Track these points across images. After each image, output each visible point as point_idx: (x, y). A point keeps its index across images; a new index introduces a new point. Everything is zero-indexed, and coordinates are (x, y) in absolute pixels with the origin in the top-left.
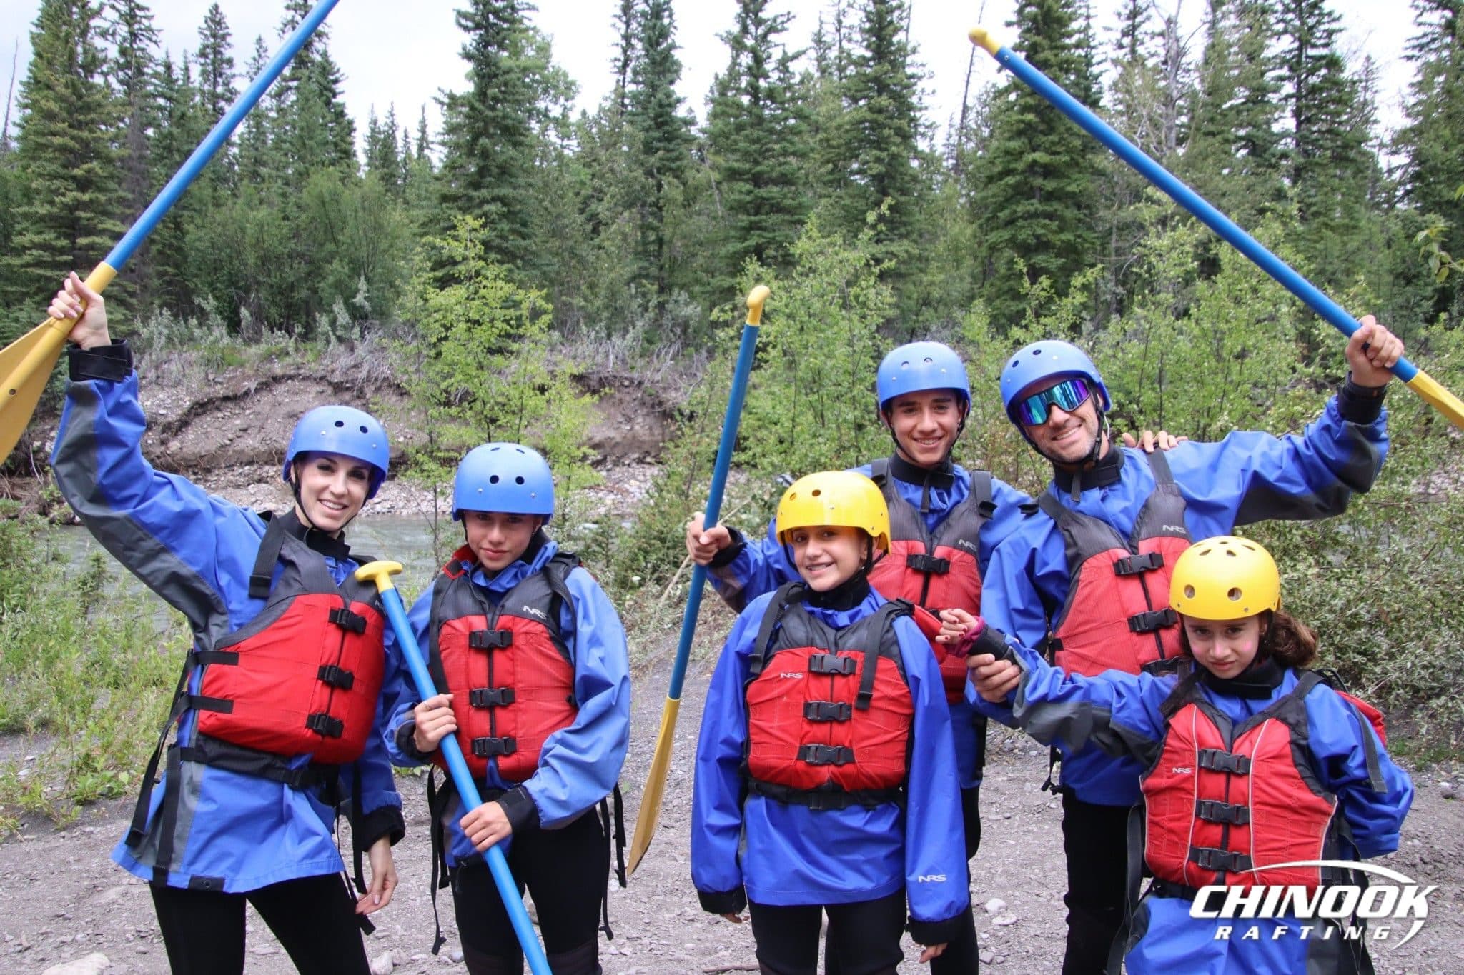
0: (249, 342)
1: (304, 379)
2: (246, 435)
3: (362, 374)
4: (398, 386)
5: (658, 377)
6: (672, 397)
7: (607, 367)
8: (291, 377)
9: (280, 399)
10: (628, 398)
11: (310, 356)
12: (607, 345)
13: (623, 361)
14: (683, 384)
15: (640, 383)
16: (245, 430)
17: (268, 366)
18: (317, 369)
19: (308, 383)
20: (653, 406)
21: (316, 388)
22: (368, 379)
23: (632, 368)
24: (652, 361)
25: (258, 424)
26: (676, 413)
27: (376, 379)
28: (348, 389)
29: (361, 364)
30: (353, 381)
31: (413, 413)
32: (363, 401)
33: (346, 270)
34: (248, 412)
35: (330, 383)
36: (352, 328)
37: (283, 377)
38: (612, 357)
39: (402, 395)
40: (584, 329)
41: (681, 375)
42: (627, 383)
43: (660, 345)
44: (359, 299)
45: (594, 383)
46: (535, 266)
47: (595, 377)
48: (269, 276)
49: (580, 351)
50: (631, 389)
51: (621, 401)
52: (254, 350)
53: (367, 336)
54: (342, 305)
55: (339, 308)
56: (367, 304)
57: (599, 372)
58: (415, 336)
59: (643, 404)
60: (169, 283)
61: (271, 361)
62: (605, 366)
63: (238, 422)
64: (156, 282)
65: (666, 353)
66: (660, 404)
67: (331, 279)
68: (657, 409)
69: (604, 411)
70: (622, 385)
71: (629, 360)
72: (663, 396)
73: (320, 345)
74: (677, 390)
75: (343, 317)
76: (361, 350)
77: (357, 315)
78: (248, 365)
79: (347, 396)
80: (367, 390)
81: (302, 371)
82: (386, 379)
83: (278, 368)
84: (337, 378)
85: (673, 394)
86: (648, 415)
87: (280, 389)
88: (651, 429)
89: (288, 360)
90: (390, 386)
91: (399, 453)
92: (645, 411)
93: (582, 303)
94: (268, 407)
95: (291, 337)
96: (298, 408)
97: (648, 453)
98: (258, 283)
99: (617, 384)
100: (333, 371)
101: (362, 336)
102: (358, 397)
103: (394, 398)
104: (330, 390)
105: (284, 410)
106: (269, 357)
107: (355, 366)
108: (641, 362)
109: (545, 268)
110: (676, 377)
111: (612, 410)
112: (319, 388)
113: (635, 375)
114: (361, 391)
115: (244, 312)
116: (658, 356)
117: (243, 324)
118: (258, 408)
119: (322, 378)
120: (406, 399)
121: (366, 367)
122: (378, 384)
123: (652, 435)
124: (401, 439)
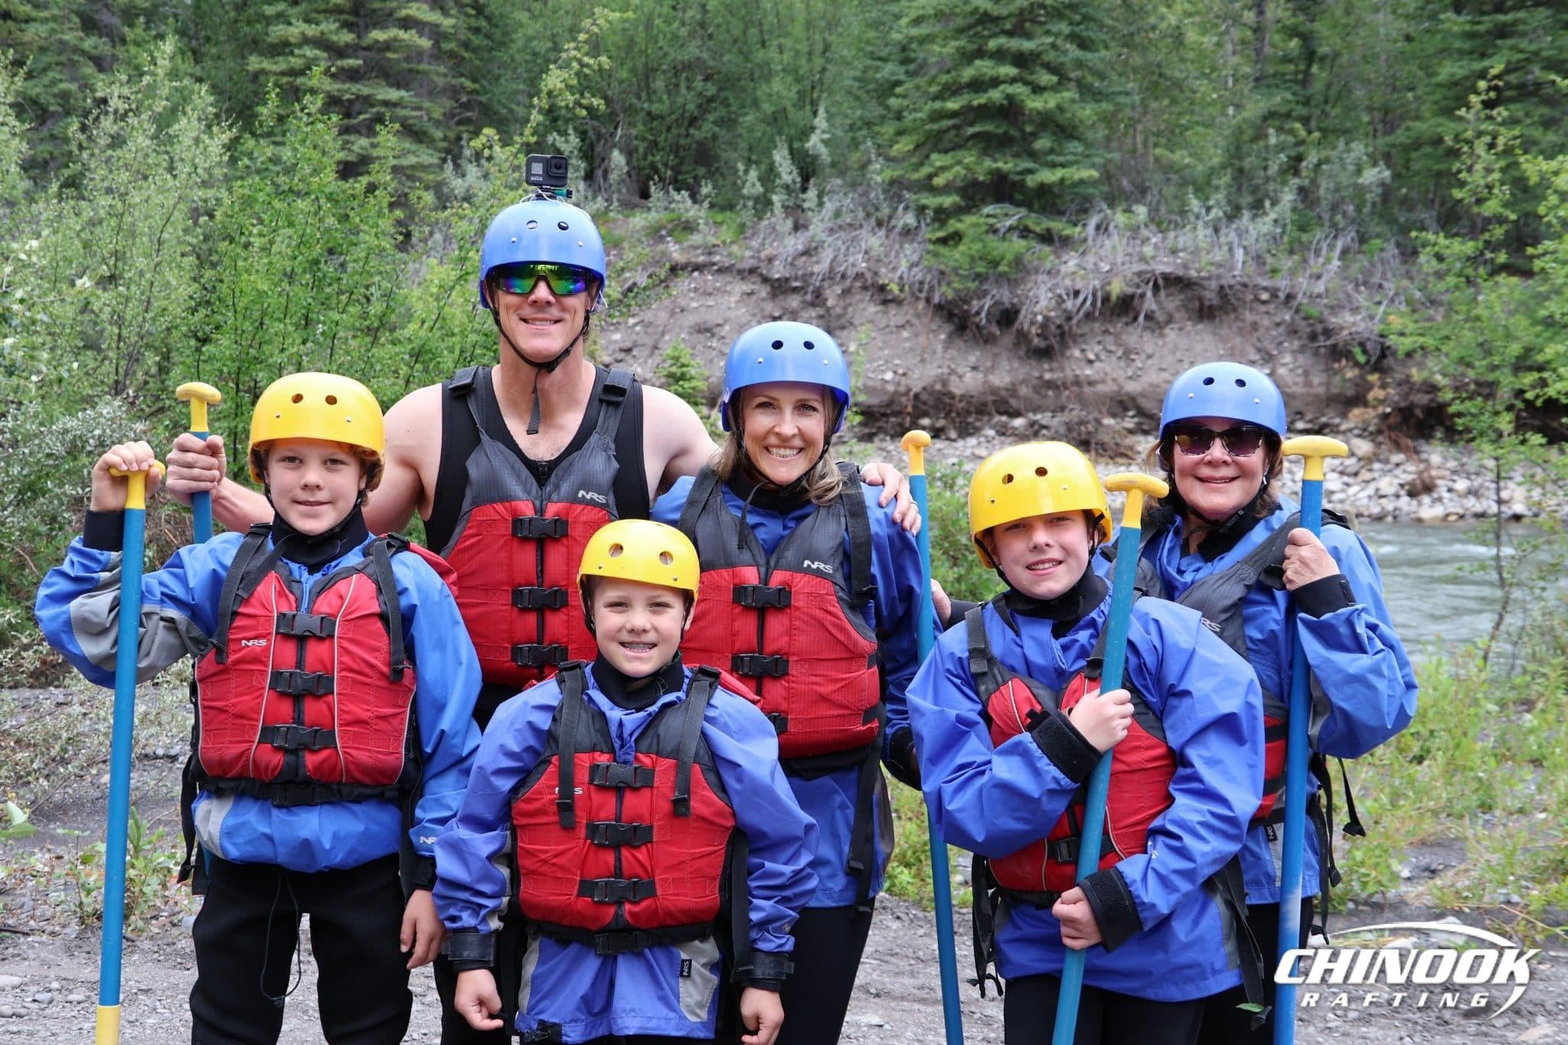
0: (628, 206)
1: (720, 271)
2: (629, 358)
3: (821, 267)
4: (882, 288)
5: (1320, 287)
6: (1350, 323)
7: (1232, 268)
8: (698, 267)
9: (683, 302)
10: (1266, 322)
11: (726, 234)
12: (1229, 235)
13: (1259, 259)
14: (1362, 299)
15: (1290, 297)
16: (628, 350)
17: (661, 247)
18: (743, 254)
19: (728, 278)
20: (1313, 337)
21: (740, 287)
22: (830, 276)
23: (1274, 271)
24: (1305, 261)
25: (649, 341)
26: (1357, 350)
27: (844, 276)
28: (795, 290)
29: (816, 248)
30: (806, 277)
31: (905, 334)
32: (821, 311)
33: (794, 95)
34: (631, 321)
35: (766, 280)
36: (804, 190)
37: (684, 267)
38: (1239, 254)
39: (885, 302)
40: (1195, 204)
41: (1357, 285)
42: (1265, 296)
43: (1319, 234)
44: (814, 143)
45: (1211, 296)
46: (1098, 96)
47: (1214, 285)
48: (650, 100)
49: (1181, 241)
50: (1271, 308)
51: (1255, 326)
52: (639, 220)
53: (830, 206)
54: (786, 152)
55: (781, 158)
56: (823, 151)
57: (1219, 277)
58: (906, 208)
59: (1293, 332)
60: (467, 106)
61: (662, 239)
62: (1228, 265)
63: (617, 336)
64: (449, 103)
65: (1331, 247)
66: (1328, 333)
67: (768, 108)
68: (1322, 341)
69: (1224, 341)
70: (1257, 299)
71: (1269, 260)
72: (1334, 321)
73: (747, 216)
74: (1355, 310)
75: (787, 172)
76: (817, 228)
77: (807, 169)
78: (626, 245)
79: (794, 301)
80: (827, 293)
81: (717, 258)
82: (859, 276)
83: (675, 251)
84: (777, 272)
85: (1347, 318)
86: (1302, 349)
87: (683, 284)
88: (1306, 373)
89: (696, 239)
90: (865, 288)
91: (885, 398)
92: (1296, 344)
93: (1187, 160)
94: (663, 316)
95: (695, 201)
96: (713, 318)
97: (1300, 414)
98: (630, 110)
99: (1250, 297)
100: (770, 260)
101: (821, 204)
102: (813, 305)
103: (872, 309)
104: (764, 291)
105: (690, 320)
106: (656, 234)
107: (806, 253)
108: (1287, 263)
109: (1122, 99)
110: (1350, 287)
111: (1238, 340)
112: (746, 287)
113: (1282, 283)
114: (818, 294)
115: (618, 158)
116: (1318, 253)
117: (613, 177)
118: (648, 316)
119: (752, 271)
120: (892, 309)
121: (827, 255)
122: (848, 283)
123: (1308, 384)
124: (889, 376)
